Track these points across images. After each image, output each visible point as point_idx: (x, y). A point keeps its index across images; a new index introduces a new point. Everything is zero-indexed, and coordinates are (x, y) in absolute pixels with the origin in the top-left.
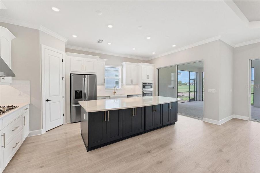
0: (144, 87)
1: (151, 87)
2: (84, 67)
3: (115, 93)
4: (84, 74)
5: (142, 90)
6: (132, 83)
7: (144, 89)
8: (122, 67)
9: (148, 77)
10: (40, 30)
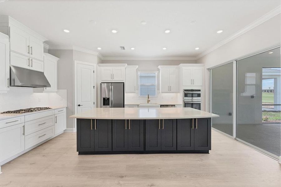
0: (186, 95)
1: (199, 95)
2: (112, 76)
3: (149, 102)
4: (111, 83)
5: (183, 99)
6: (170, 90)
7: (186, 98)
8: (158, 72)
9: (192, 82)
10: (74, 49)
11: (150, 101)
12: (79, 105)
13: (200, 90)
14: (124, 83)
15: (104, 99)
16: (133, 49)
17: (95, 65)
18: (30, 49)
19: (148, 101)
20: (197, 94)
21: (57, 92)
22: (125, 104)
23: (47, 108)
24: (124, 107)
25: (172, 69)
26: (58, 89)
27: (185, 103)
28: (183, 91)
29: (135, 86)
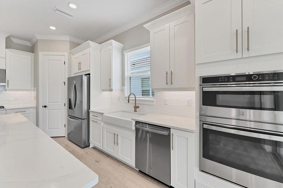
12: (45, 107)
14: (90, 74)
19: (136, 108)
27: (204, 129)
28: (197, 83)
29: (110, 79)
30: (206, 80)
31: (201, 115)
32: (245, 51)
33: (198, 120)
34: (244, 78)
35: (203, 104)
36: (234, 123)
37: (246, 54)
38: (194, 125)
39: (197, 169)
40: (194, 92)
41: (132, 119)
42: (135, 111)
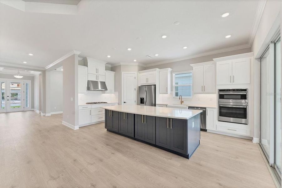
2: (147, 80)
4: (146, 85)
6: (203, 91)
7: (222, 100)
9: (232, 79)
10: (121, 64)
11: (183, 102)
12: (125, 102)
13: (245, 90)
14: (155, 85)
15: (141, 98)
16: (157, 55)
17: (136, 73)
18: (97, 70)
19: (182, 102)
20: (240, 96)
21: (114, 93)
22: (156, 103)
23: (105, 103)
24: (155, 106)
25: (206, 65)
26: (115, 91)
27: (220, 107)
28: (217, 91)
29: (167, 88)
30: (220, 90)
31: (218, 102)
32: (233, 82)
33: (217, 104)
34: (233, 90)
35: (220, 98)
36: (231, 104)
37: (233, 83)
38: (216, 106)
39: (217, 121)
40: (216, 94)
41: (187, 106)
42: (181, 104)
